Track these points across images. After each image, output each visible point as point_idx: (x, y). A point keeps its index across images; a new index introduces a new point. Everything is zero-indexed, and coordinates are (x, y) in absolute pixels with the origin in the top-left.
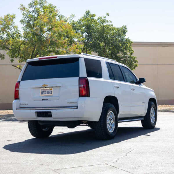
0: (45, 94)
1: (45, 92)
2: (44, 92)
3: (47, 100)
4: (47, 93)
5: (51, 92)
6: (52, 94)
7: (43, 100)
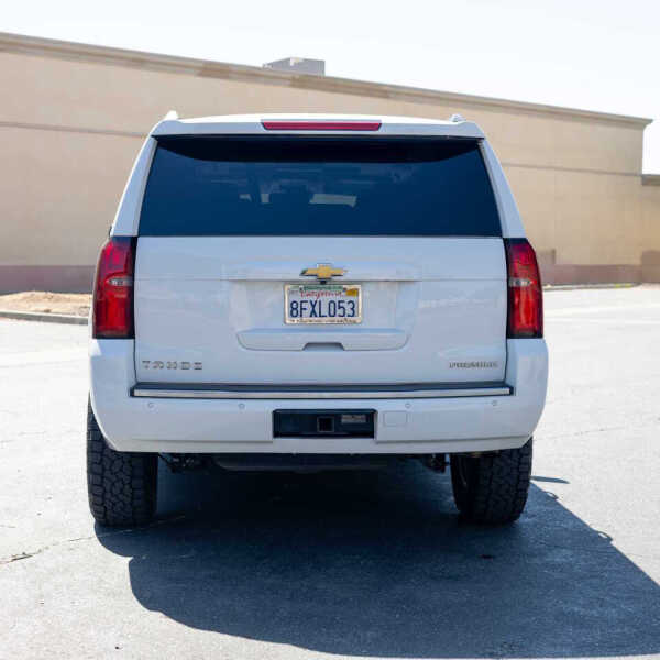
0: (313, 313)
1: (314, 306)
2: (307, 306)
3: (339, 346)
4: (325, 312)
5: (348, 307)
6: (357, 319)
7: (309, 346)
